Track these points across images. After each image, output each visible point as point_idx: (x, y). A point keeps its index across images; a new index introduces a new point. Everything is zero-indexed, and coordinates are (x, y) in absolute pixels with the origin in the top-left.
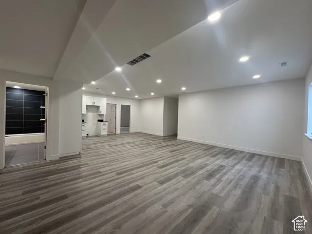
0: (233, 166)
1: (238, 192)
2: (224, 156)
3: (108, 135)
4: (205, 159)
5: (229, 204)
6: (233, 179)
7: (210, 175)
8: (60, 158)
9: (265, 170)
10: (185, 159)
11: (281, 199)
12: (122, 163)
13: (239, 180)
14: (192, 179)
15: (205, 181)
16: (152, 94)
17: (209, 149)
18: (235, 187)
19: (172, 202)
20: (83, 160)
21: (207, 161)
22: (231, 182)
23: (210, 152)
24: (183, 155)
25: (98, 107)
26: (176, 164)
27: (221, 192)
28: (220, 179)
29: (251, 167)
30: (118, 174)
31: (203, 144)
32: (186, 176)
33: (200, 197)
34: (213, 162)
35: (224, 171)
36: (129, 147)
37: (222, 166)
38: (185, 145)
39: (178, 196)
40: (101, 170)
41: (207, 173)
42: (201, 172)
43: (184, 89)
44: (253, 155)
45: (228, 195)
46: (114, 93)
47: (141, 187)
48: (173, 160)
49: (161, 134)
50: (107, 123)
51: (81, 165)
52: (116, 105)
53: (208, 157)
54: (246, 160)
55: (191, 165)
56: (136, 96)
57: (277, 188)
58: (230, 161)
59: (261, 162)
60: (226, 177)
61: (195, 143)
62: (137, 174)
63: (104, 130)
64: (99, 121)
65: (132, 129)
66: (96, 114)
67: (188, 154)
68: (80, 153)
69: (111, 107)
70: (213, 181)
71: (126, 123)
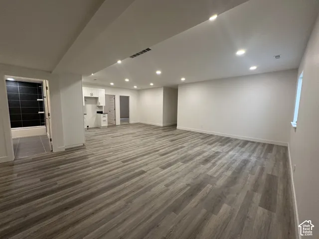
0: (227, 152)
1: (229, 173)
2: (220, 143)
3: (108, 127)
4: (203, 147)
5: (220, 183)
6: (226, 163)
7: (207, 161)
8: (66, 149)
9: (255, 155)
10: (184, 147)
11: (264, 177)
12: (126, 152)
13: (232, 163)
14: (190, 164)
15: (202, 166)
16: (152, 84)
17: (207, 138)
18: (227, 169)
19: (173, 182)
20: (88, 151)
21: (204, 148)
22: (224, 165)
23: (208, 140)
24: (183, 144)
25: (97, 98)
26: (176, 152)
27: (215, 173)
28: (214, 163)
29: (243, 152)
30: (123, 162)
31: (201, 133)
32: (184, 162)
33: (196, 178)
34: (210, 149)
35: (219, 157)
36: (130, 137)
37: (217, 153)
38: (184, 135)
39: (178, 178)
40: (107, 159)
41: (204, 159)
42: (198, 158)
43: (183, 79)
44: (246, 142)
45: (220, 176)
46: (112, 84)
47: (146, 172)
48: (173, 148)
49: (161, 125)
50: (106, 115)
51: (88, 155)
52: (114, 96)
53: (206, 145)
54: (240, 147)
55: (190, 152)
56: (135, 87)
57: (262, 169)
58: (225, 148)
59: (252, 148)
60: (220, 162)
61: (194, 132)
62: (140, 161)
63: (104, 122)
64: (98, 112)
65: (132, 120)
66: (95, 106)
67: (187, 143)
68: (84, 145)
69: (110, 98)
70: (209, 165)
71: (125, 114)
